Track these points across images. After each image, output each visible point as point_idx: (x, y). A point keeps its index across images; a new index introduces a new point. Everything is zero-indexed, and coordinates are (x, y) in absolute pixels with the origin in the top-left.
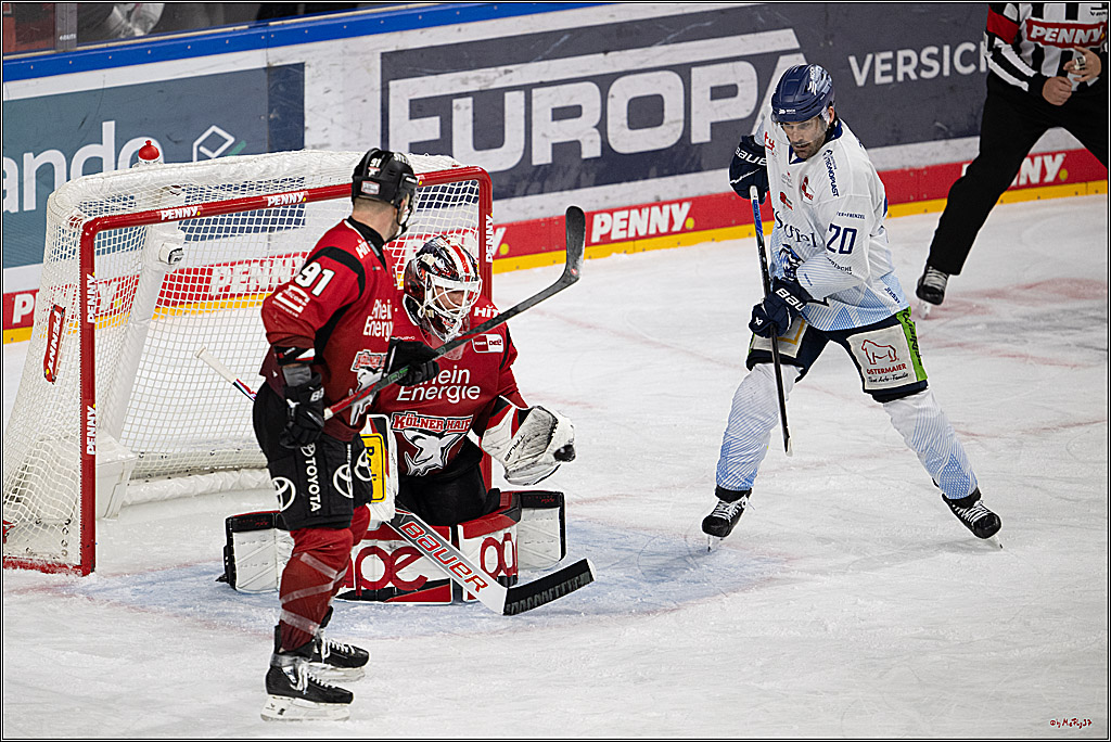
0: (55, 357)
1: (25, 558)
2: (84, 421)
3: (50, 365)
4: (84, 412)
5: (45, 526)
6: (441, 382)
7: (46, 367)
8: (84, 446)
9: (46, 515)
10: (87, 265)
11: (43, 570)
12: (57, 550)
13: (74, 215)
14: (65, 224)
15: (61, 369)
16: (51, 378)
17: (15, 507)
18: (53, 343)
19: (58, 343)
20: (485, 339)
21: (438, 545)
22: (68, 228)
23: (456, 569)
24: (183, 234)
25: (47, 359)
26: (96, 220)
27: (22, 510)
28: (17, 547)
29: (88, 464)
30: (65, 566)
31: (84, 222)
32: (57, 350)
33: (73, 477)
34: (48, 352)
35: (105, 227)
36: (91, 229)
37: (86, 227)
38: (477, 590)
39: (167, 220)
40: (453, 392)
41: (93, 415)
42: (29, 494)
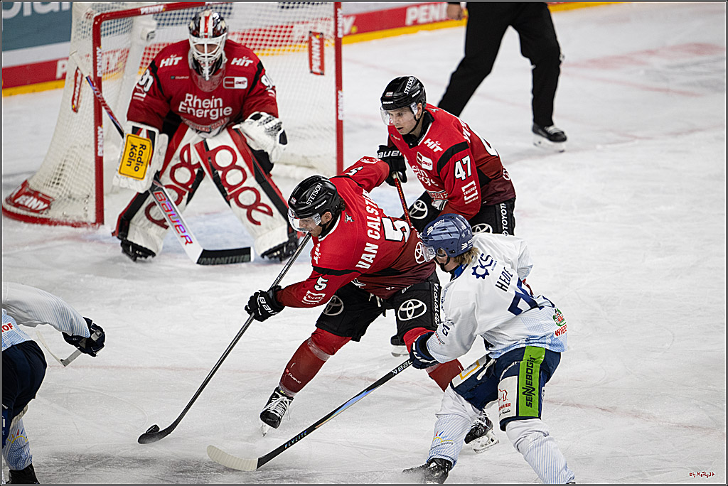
0: (78, 97)
1: (62, 219)
2: (96, 136)
3: (75, 102)
4: (96, 130)
5: (74, 199)
6: (204, 106)
7: (73, 104)
8: (96, 151)
9: (75, 192)
10: (97, 42)
11: (73, 226)
12: (81, 213)
13: (89, 11)
14: (83, 17)
15: (81, 105)
16: (75, 110)
17: (56, 188)
18: (77, 89)
19: (80, 89)
20: (233, 80)
21: (171, 210)
22: (85, 20)
23: (178, 228)
24: (155, 23)
25: (73, 99)
26: (102, 14)
27: (60, 189)
28: (58, 212)
29: (99, 162)
30: (86, 223)
31: (95, 16)
32: (79, 93)
33: (90, 170)
34: (74, 94)
35: (108, 19)
36: (99, 19)
37: (96, 19)
38: (186, 243)
39: (144, 14)
40: (214, 113)
41: (102, 132)
42: (64, 180)
